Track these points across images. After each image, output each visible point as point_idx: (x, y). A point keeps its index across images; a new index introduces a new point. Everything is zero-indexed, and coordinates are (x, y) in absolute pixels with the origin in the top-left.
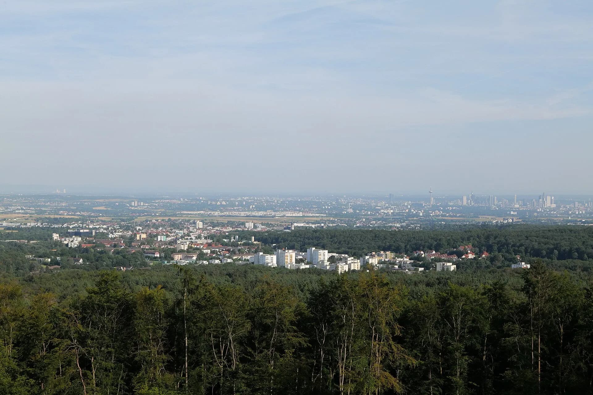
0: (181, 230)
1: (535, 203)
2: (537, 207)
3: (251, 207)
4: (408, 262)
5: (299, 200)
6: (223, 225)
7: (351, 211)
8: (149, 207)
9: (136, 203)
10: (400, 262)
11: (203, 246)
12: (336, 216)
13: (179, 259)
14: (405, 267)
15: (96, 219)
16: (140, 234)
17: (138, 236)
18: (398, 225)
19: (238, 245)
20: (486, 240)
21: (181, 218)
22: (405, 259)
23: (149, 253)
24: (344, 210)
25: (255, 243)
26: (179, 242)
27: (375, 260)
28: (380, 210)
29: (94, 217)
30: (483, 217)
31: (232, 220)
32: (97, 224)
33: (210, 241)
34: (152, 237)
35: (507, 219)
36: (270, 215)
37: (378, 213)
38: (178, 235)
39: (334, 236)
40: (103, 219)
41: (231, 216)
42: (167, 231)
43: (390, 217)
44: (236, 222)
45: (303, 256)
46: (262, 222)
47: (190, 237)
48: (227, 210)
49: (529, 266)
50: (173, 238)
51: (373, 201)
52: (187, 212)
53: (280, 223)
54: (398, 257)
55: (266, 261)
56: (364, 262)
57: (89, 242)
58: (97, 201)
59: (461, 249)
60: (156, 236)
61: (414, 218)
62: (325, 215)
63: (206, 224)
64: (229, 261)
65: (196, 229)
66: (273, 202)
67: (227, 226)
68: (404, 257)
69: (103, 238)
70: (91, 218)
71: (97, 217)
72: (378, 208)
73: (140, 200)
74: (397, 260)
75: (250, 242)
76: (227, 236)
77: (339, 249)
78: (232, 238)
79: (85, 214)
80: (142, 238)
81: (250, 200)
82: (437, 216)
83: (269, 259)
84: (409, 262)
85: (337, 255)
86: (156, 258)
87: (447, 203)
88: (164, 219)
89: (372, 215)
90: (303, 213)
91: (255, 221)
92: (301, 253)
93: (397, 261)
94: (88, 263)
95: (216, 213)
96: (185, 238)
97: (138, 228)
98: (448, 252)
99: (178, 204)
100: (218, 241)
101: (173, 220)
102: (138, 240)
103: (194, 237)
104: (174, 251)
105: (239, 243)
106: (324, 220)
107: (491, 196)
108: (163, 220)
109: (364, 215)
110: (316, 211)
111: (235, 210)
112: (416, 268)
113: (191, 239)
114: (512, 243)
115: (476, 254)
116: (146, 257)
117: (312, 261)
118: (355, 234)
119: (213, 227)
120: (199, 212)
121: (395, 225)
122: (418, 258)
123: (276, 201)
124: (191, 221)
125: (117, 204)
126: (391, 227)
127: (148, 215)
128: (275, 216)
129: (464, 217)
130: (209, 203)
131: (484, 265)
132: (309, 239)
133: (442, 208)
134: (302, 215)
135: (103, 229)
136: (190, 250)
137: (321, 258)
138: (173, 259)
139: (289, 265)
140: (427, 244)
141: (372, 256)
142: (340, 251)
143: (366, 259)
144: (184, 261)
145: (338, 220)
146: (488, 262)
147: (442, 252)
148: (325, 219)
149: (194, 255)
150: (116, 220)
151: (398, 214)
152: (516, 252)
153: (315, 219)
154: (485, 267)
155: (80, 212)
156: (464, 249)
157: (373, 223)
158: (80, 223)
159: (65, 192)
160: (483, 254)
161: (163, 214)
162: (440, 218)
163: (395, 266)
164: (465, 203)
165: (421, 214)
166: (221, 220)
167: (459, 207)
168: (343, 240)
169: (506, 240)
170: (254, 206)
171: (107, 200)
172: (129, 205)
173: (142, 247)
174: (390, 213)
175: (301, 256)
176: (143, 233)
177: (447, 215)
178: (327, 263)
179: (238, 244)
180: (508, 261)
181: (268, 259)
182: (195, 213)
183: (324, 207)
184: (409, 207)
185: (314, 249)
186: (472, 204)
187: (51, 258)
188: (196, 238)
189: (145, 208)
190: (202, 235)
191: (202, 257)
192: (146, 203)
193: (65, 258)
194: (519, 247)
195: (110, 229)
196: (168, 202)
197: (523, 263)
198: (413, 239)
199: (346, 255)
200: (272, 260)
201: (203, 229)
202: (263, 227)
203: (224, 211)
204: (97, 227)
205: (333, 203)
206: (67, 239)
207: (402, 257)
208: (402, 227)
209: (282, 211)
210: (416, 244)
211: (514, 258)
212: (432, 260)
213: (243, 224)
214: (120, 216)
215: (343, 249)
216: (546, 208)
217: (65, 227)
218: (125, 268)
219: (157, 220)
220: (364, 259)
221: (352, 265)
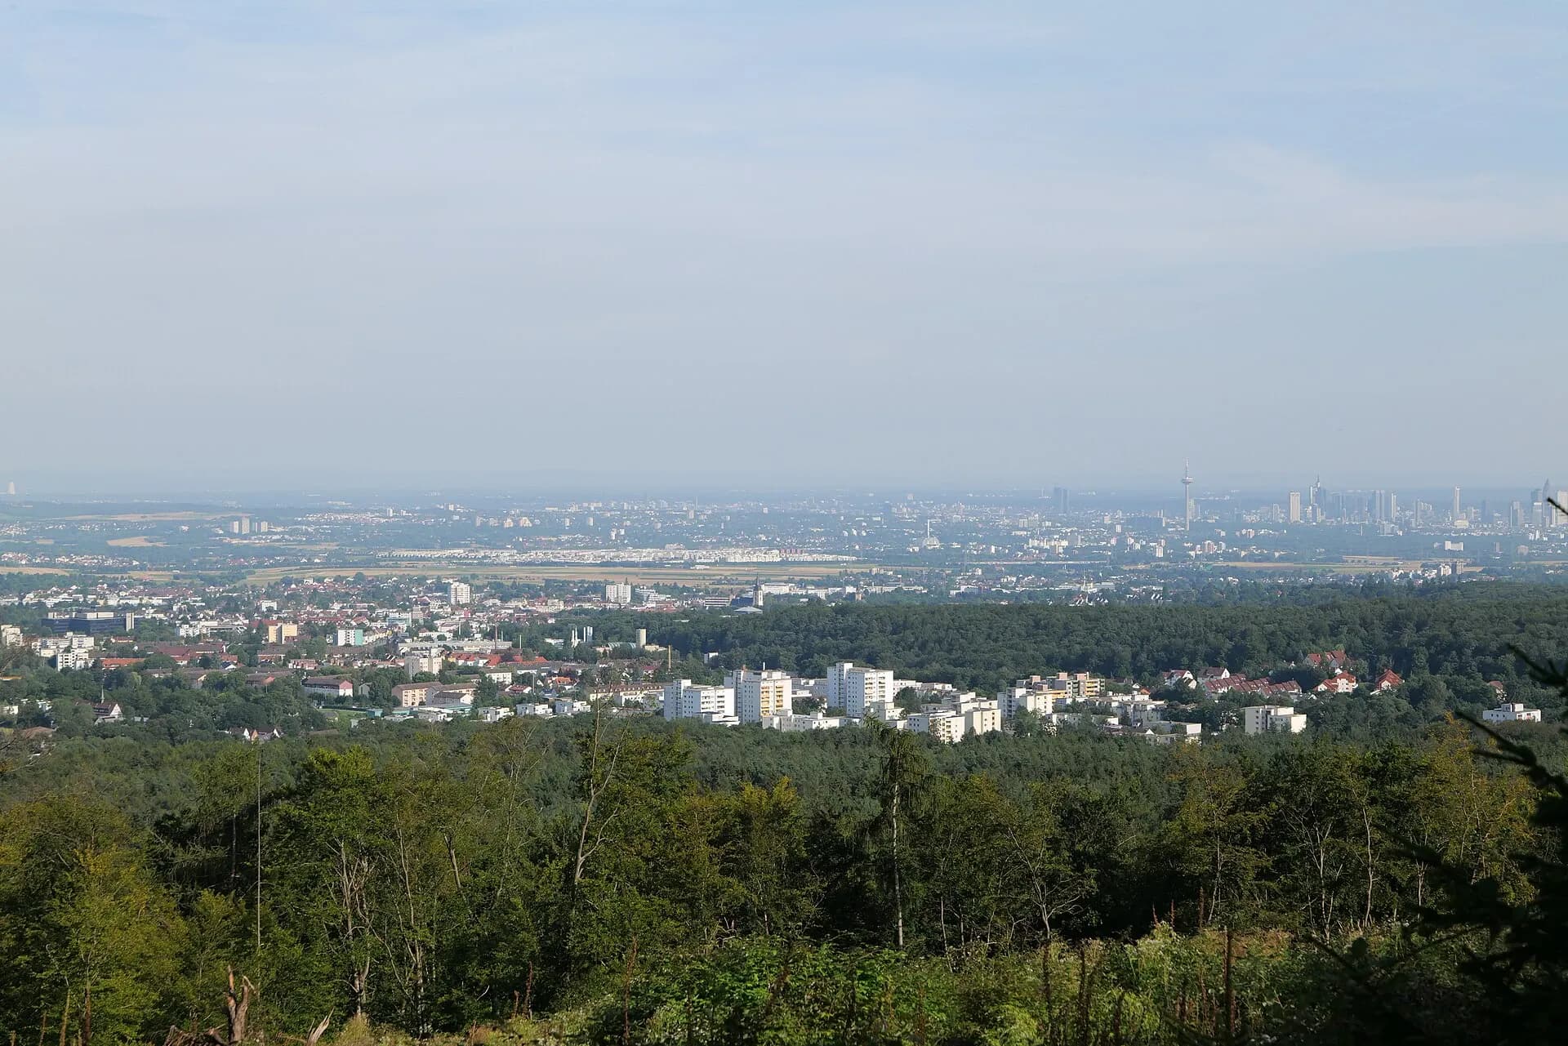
0: (404, 609)
1: (1521, 513)
2: (1527, 526)
3: (613, 535)
4: (1149, 708)
5: (766, 510)
6: (533, 593)
7: (933, 543)
8: (286, 537)
9: (246, 523)
10: (1123, 705)
11: (485, 661)
12: (886, 559)
13: (417, 704)
14: (1140, 721)
15: (122, 577)
16: (279, 625)
17: (272, 630)
18: (1092, 588)
19: (595, 658)
20: (1391, 636)
21: (394, 573)
22: (1139, 698)
23: (322, 686)
24: (912, 542)
25: (651, 648)
26: (404, 648)
27: (1044, 700)
28: (1026, 540)
29: (116, 571)
30: (1356, 560)
31: (561, 574)
32: (132, 594)
33: (504, 645)
34: (315, 636)
35: (1436, 567)
36: (676, 558)
37: (1021, 549)
38: (396, 625)
39: (905, 622)
40: (147, 576)
41: (556, 564)
42: (360, 614)
43: (1061, 562)
44: (570, 582)
45: (811, 690)
46: (656, 582)
47: (438, 634)
48: (538, 546)
49: (1537, 715)
50: (382, 635)
51: (1002, 512)
52: (412, 554)
53: (713, 584)
54: (1116, 691)
55: (702, 706)
56: (1010, 706)
57: (124, 652)
58: (120, 518)
59: (1312, 662)
60: (331, 629)
61: (1137, 564)
62: (854, 558)
63: (479, 589)
64: (579, 706)
65: (451, 605)
66: (684, 517)
67: (548, 596)
68: (1135, 689)
69: (162, 640)
70: (109, 576)
71: (124, 570)
72: (1018, 533)
73: (257, 515)
74: (1114, 698)
75: (634, 646)
76: (553, 628)
77: (921, 665)
78: (575, 633)
79: (87, 560)
80: (287, 638)
81: (610, 511)
82: (1210, 557)
83: (711, 700)
84: (1153, 707)
85: (919, 685)
86: (342, 700)
87: (1239, 516)
88: (343, 574)
89: (1007, 557)
90: (783, 551)
91: (635, 580)
92: (803, 681)
93: (1115, 704)
94: (138, 719)
95: (505, 556)
96: (421, 635)
97: (265, 605)
98: (1270, 673)
99: (379, 525)
100: (531, 643)
101: (370, 579)
102: (273, 644)
103: (450, 631)
104: (400, 678)
105: (598, 649)
106: (852, 574)
107: (1378, 492)
108: (338, 579)
109: (979, 557)
110: (822, 545)
111: (563, 543)
112: (1176, 726)
113: (441, 638)
114: (1475, 644)
115: (1361, 679)
116: (313, 697)
117: (842, 705)
118: (970, 620)
119: (504, 599)
120: (448, 553)
121: (1082, 589)
122: (1179, 694)
123: (691, 515)
124: (429, 582)
125: (185, 528)
126: (1070, 594)
127: (286, 563)
128: (694, 564)
129: (1295, 560)
130: (478, 524)
131: (1392, 713)
132: (823, 637)
133: (1223, 534)
134: (779, 559)
135: (152, 611)
136: (451, 675)
137: (872, 695)
138: (397, 703)
139: (776, 720)
140: (1202, 648)
141: (1033, 689)
142: (926, 672)
143: (1017, 696)
144: (437, 710)
145: (896, 572)
146: (1405, 704)
147: (1252, 673)
148: (855, 571)
149: (464, 691)
150: (188, 581)
151: (1085, 552)
152: (1487, 672)
153: (823, 570)
154: (1398, 719)
155: (68, 556)
156: (1321, 664)
157: (1008, 582)
158: (77, 592)
159: (12, 491)
160: (1382, 679)
161: (336, 560)
162: (1221, 563)
163: (1109, 720)
164: (1295, 515)
165: (1160, 554)
166: (523, 576)
167: (1276, 527)
168: (934, 637)
169: (1455, 634)
170: (623, 532)
171: (149, 517)
172: (221, 532)
173: (290, 666)
174: (1061, 551)
175: (805, 689)
176: (285, 621)
177: (1243, 553)
178: (893, 712)
179: (596, 653)
180: (1464, 699)
181: (707, 700)
182: (437, 554)
183: (846, 534)
184: (1119, 529)
185: (848, 666)
186: (1320, 518)
187: (19, 703)
188: (456, 634)
189: (275, 541)
190: (475, 625)
191: (491, 695)
192: (276, 525)
193: (66, 703)
194: (1496, 656)
195: (175, 608)
196: (346, 522)
197: (1519, 707)
198: (1156, 632)
199: (947, 685)
200: (721, 704)
201: (474, 608)
202: (662, 597)
203: (531, 549)
204: (135, 602)
205: (875, 519)
206: (50, 642)
207: (1128, 691)
208: (1104, 593)
209: (715, 546)
210: (1166, 648)
211: (1485, 691)
212: (1223, 697)
213: (599, 589)
214: (196, 568)
215: (936, 666)
216: (1554, 530)
217: (33, 605)
218: (255, 734)
219: (320, 580)
220: (1010, 697)
221: (977, 715)
